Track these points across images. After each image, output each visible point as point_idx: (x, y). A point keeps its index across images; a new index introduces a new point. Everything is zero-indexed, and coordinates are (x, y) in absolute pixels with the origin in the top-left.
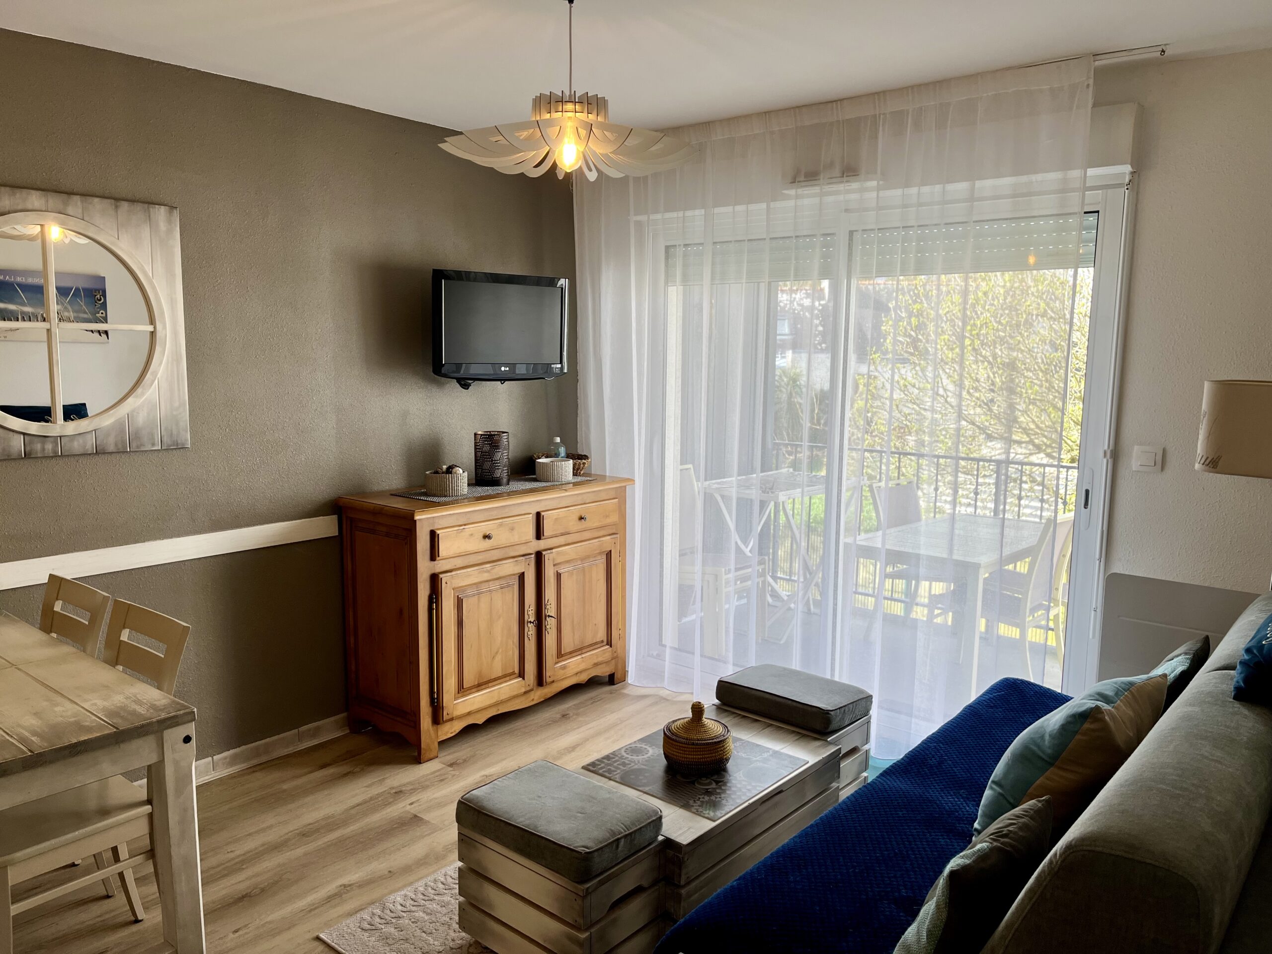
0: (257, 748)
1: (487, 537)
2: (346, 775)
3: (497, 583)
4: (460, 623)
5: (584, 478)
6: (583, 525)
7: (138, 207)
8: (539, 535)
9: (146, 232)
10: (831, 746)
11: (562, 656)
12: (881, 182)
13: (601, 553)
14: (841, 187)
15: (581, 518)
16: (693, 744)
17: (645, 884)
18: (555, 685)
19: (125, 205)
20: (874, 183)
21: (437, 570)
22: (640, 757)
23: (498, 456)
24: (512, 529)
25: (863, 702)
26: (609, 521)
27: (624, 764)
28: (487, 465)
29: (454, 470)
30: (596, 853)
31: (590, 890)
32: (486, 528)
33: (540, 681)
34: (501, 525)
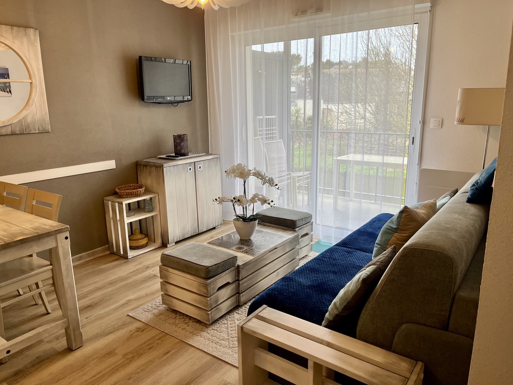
0: (89, 254)
7: (22, 29)
9: (25, 40)
12: (332, 14)
14: (316, 16)
19: (15, 28)
20: (329, 14)
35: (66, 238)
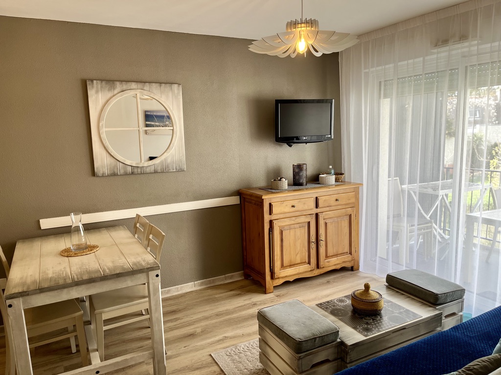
0: (210, 281)
1: (293, 206)
2: (239, 294)
3: (298, 225)
4: (282, 240)
5: (340, 183)
6: (337, 203)
7: (168, 85)
8: (317, 207)
9: (170, 94)
10: (437, 311)
11: (328, 257)
12: (480, 41)
13: (346, 215)
14: (459, 46)
15: (337, 200)
16: (363, 301)
17: (330, 358)
18: (324, 269)
19: (163, 85)
20: (476, 42)
21: (272, 219)
22: (342, 304)
23: (301, 174)
24: (304, 204)
26: (350, 201)
27: (334, 306)
28: (297, 177)
29: (282, 179)
30: (304, 342)
31: (301, 357)
32: (293, 203)
33: (318, 267)
34: (299, 202)
35: (157, 276)
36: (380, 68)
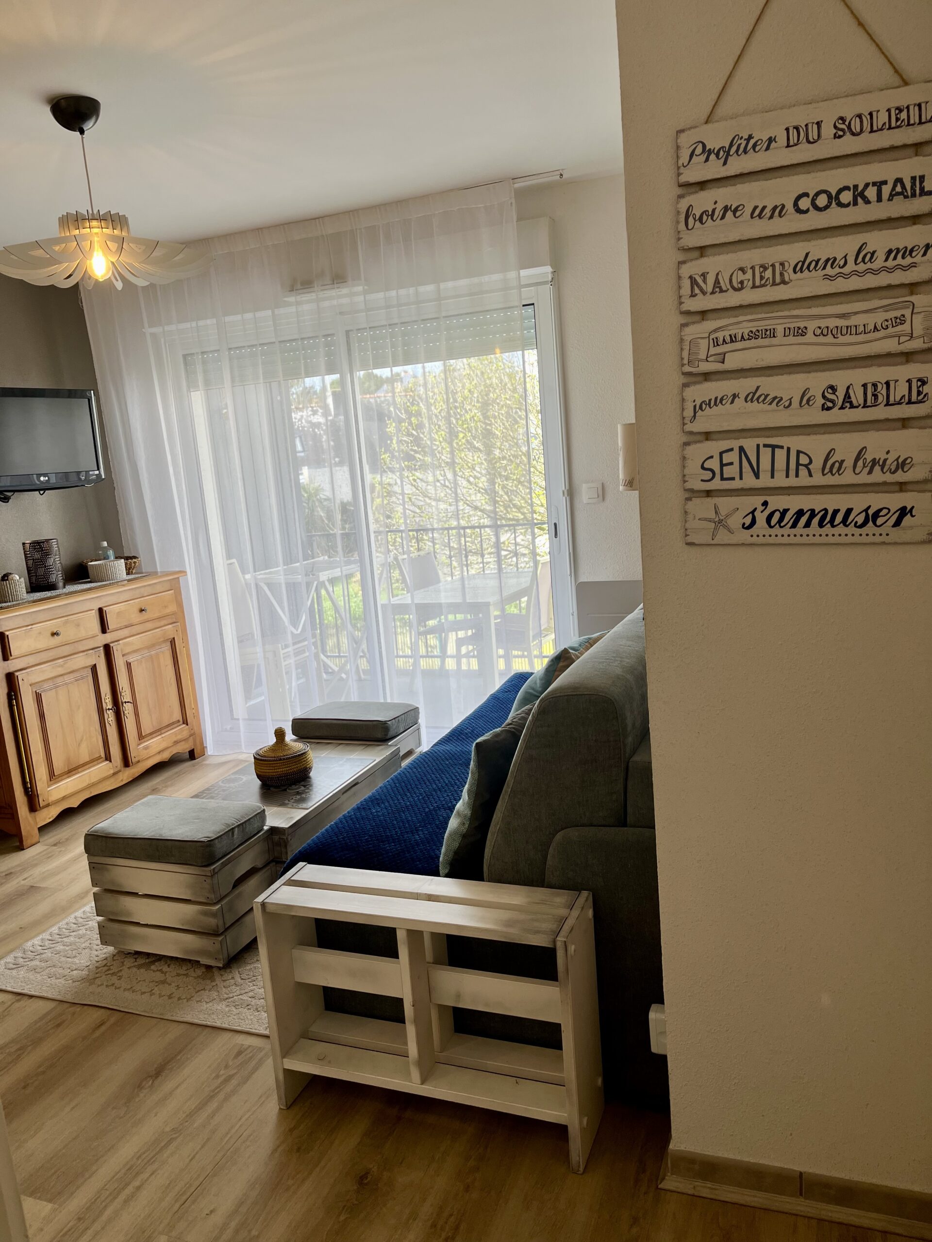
1: (54, 634)
3: (72, 676)
4: (42, 716)
5: (137, 576)
6: (145, 616)
8: (104, 629)
10: (392, 747)
11: (144, 737)
12: (366, 287)
13: (165, 641)
14: (333, 293)
15: (142, 610)
16: (281, 760)
17: (259, 864)
18: (140, 765)
20: (360, 288)
21: (11, 670)
22: (236, 784)
23: (51, 561)
24: (78, 625)
25: (412, 712)
26: (168, 611)
27: (224, 791)
28: (41, 571)
29: (10, 577)
30: (217, 841)
31: (216, 871)
32: (52, 625)
33: (126, 762)
34: (66, 622)
36: (187, 325)
